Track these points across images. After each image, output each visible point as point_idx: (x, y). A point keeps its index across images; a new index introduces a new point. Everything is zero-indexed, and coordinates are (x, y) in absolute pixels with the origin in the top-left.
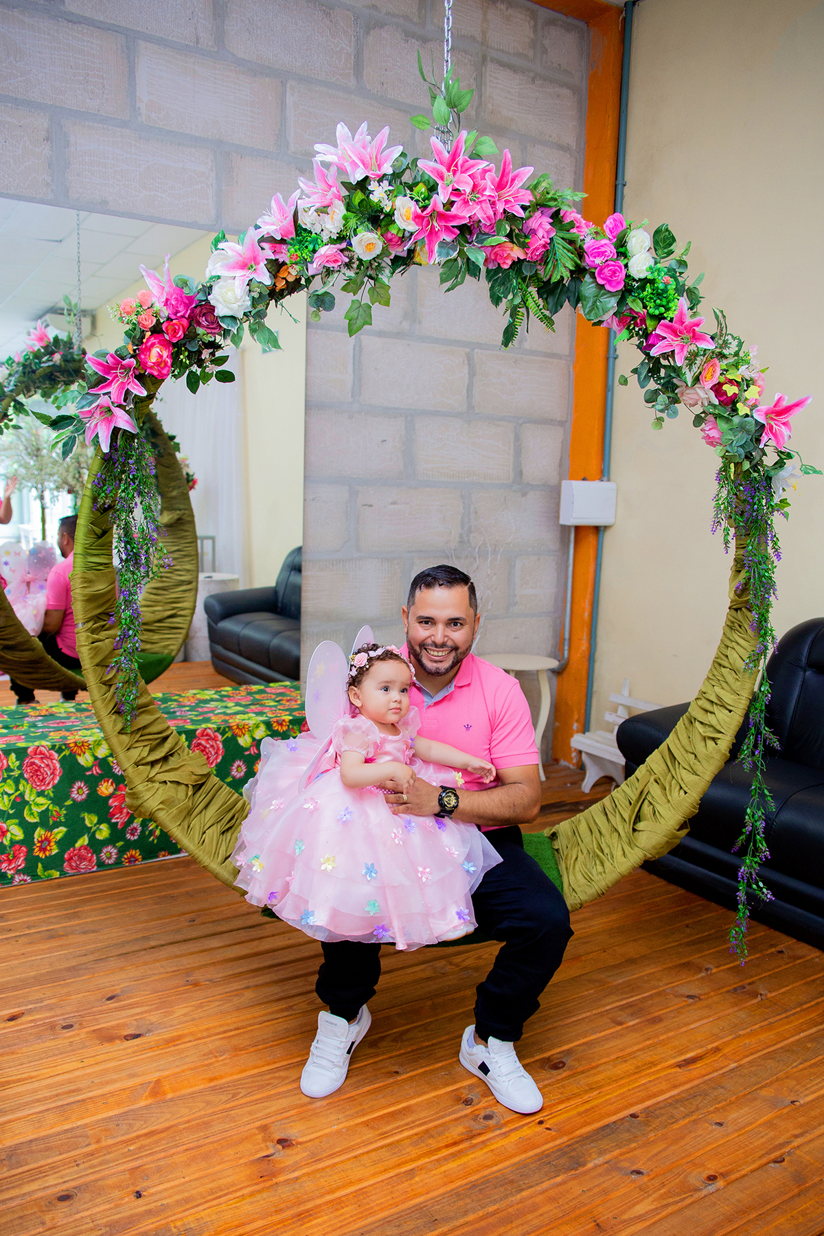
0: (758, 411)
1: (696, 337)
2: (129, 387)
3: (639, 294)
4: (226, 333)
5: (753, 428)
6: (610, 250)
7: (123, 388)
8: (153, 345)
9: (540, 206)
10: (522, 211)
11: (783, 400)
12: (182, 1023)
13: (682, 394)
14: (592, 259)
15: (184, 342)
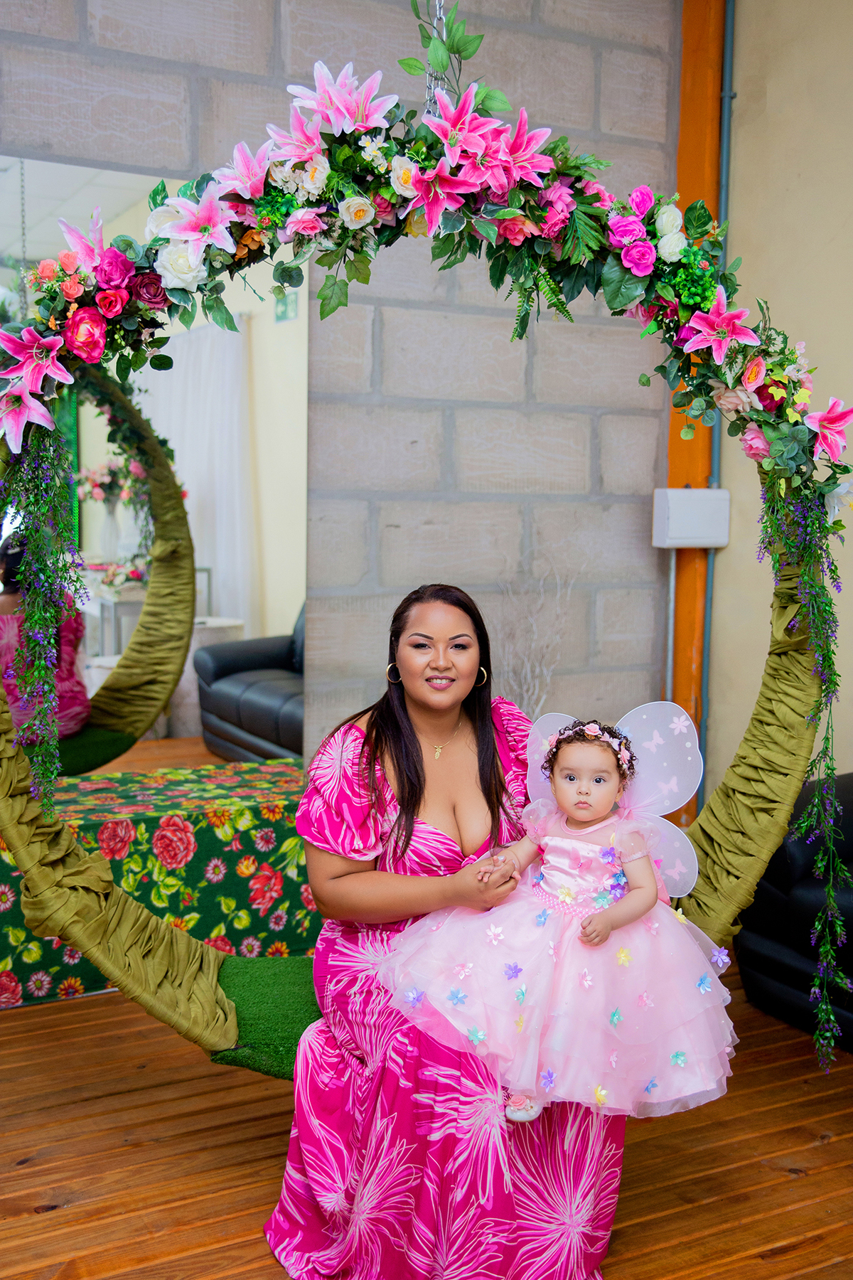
0: (810, 417)
1: (735, 331)
2: (48, 371)
3: (670, 281)
4: (172, 309)
5: (807, 437)
6: (640, 229)
7: (39, 372)
8: (82, 320)
9: (560, 174)
10: (540, 180)
11: (839, 405)
12: (111, 1193)
13: (719, 398)
14: (618, 238)
15: (119, 318)
